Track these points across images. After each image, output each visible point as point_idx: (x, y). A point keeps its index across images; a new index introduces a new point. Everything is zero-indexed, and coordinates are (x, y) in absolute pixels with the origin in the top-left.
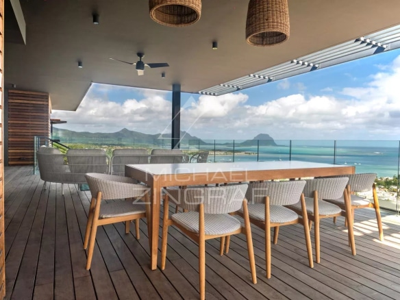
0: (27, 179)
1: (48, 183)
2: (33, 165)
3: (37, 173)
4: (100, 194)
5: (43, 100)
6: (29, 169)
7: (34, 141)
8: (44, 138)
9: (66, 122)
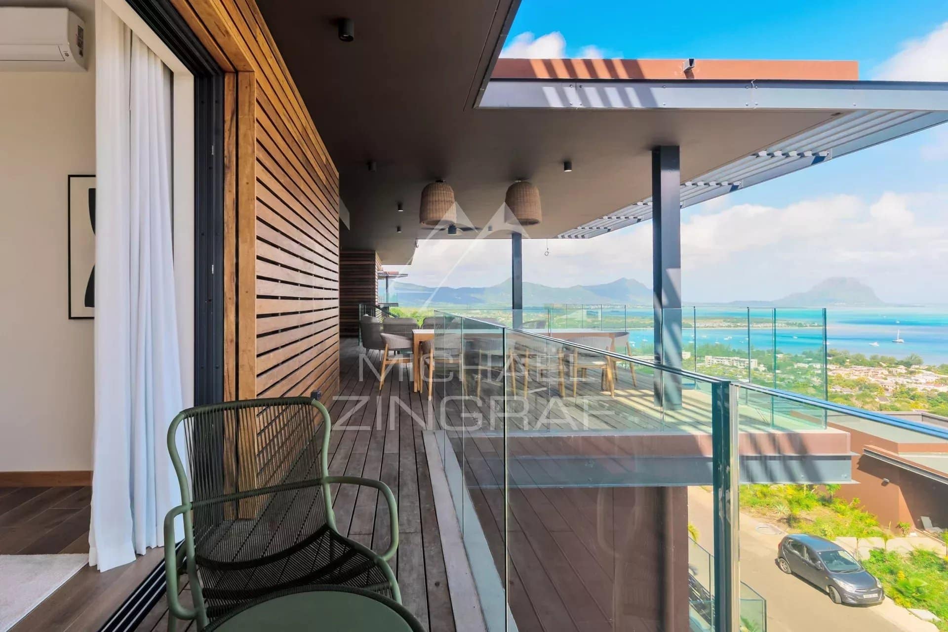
0: (353, 349)
1: (371, 350)
2: (357, 336)
3: (361, 344)
4: (387, 345)
5: (369, 259)
6: (355, 340)
7: (359, 309)
8: (370, 305)
9: (406, 275)
